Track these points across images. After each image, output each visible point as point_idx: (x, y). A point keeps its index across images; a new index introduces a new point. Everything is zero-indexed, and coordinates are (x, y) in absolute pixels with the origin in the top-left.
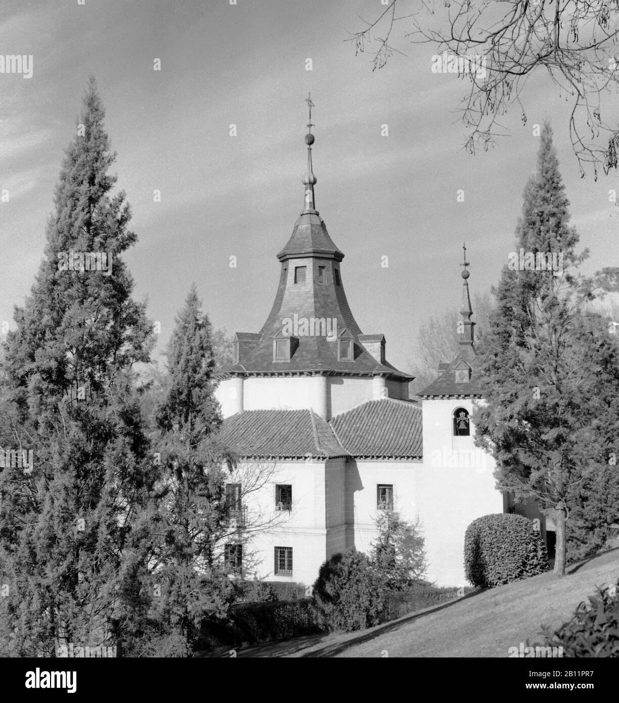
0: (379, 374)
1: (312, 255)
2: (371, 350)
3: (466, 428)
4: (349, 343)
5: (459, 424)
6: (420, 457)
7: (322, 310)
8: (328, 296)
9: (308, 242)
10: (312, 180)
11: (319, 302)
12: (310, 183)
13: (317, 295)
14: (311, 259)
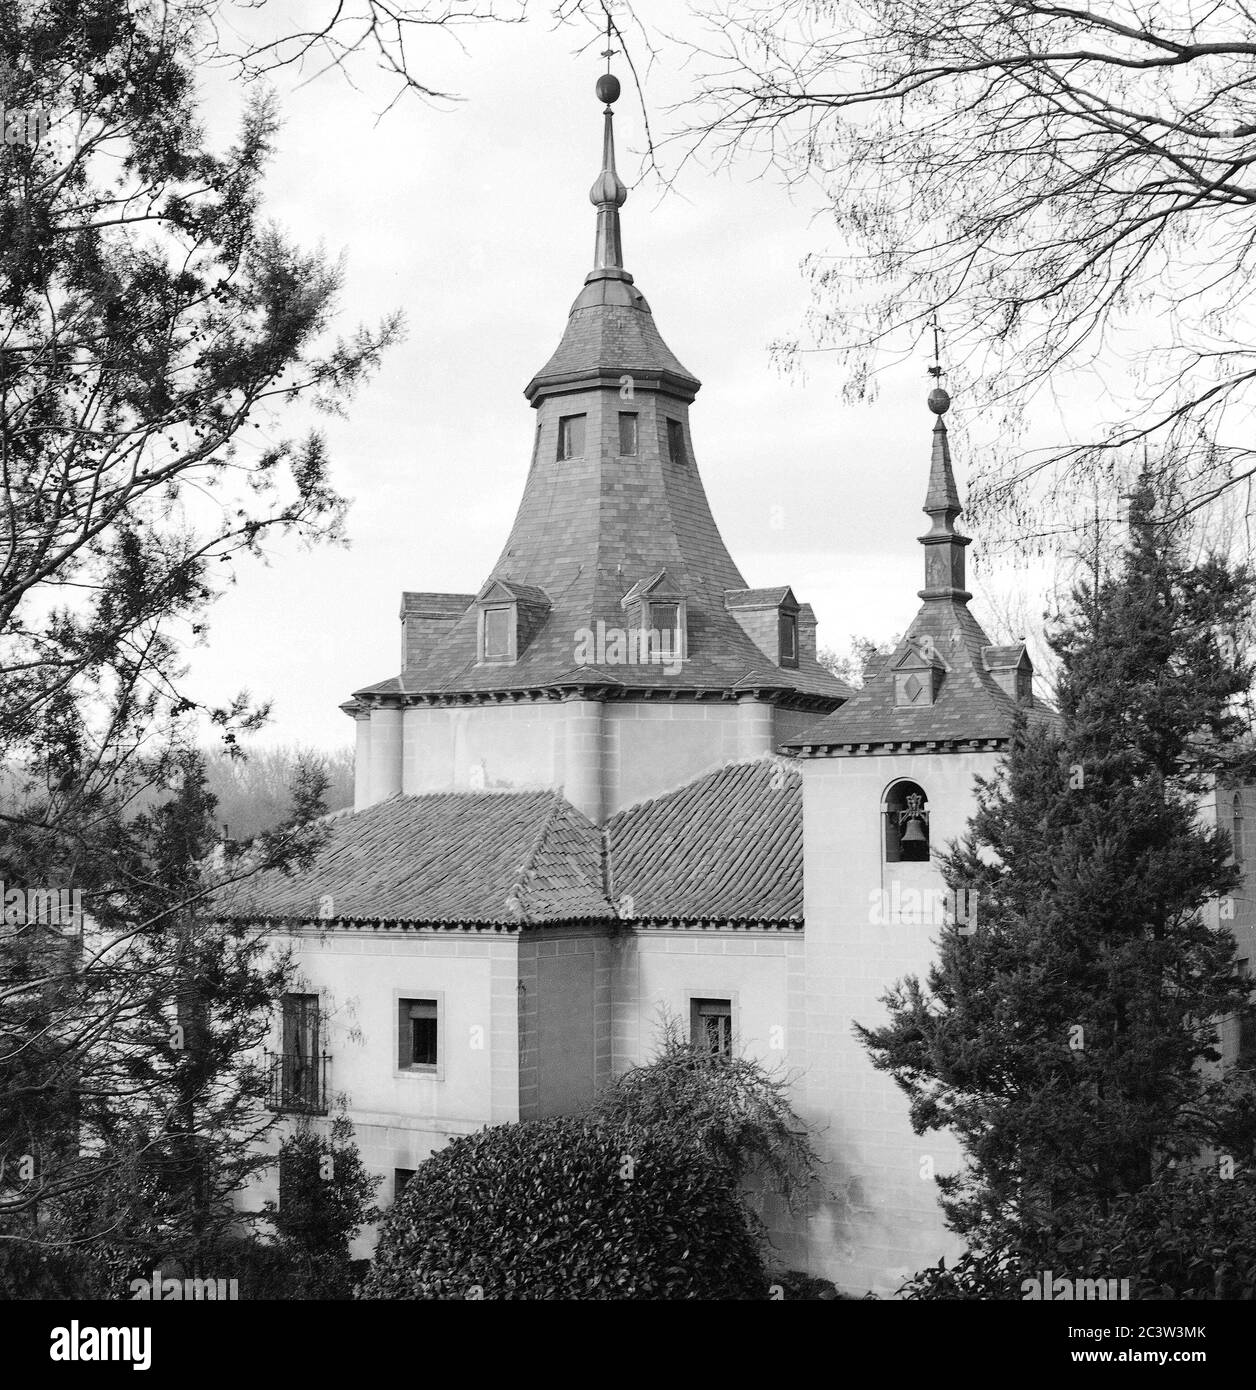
0: (751, 692)
1: (598, 382)
2: (754, 630)
3: (922, 838)
4: (674, 610)
5: (903, 829)
6: (799, 925)
7: (621, 527)
8: (642, 490)
9: (594, 349)
10: (612, 192)
11: (616, 506)
12: (606, 200)
13: (611, 487)
14: (599, 393)
